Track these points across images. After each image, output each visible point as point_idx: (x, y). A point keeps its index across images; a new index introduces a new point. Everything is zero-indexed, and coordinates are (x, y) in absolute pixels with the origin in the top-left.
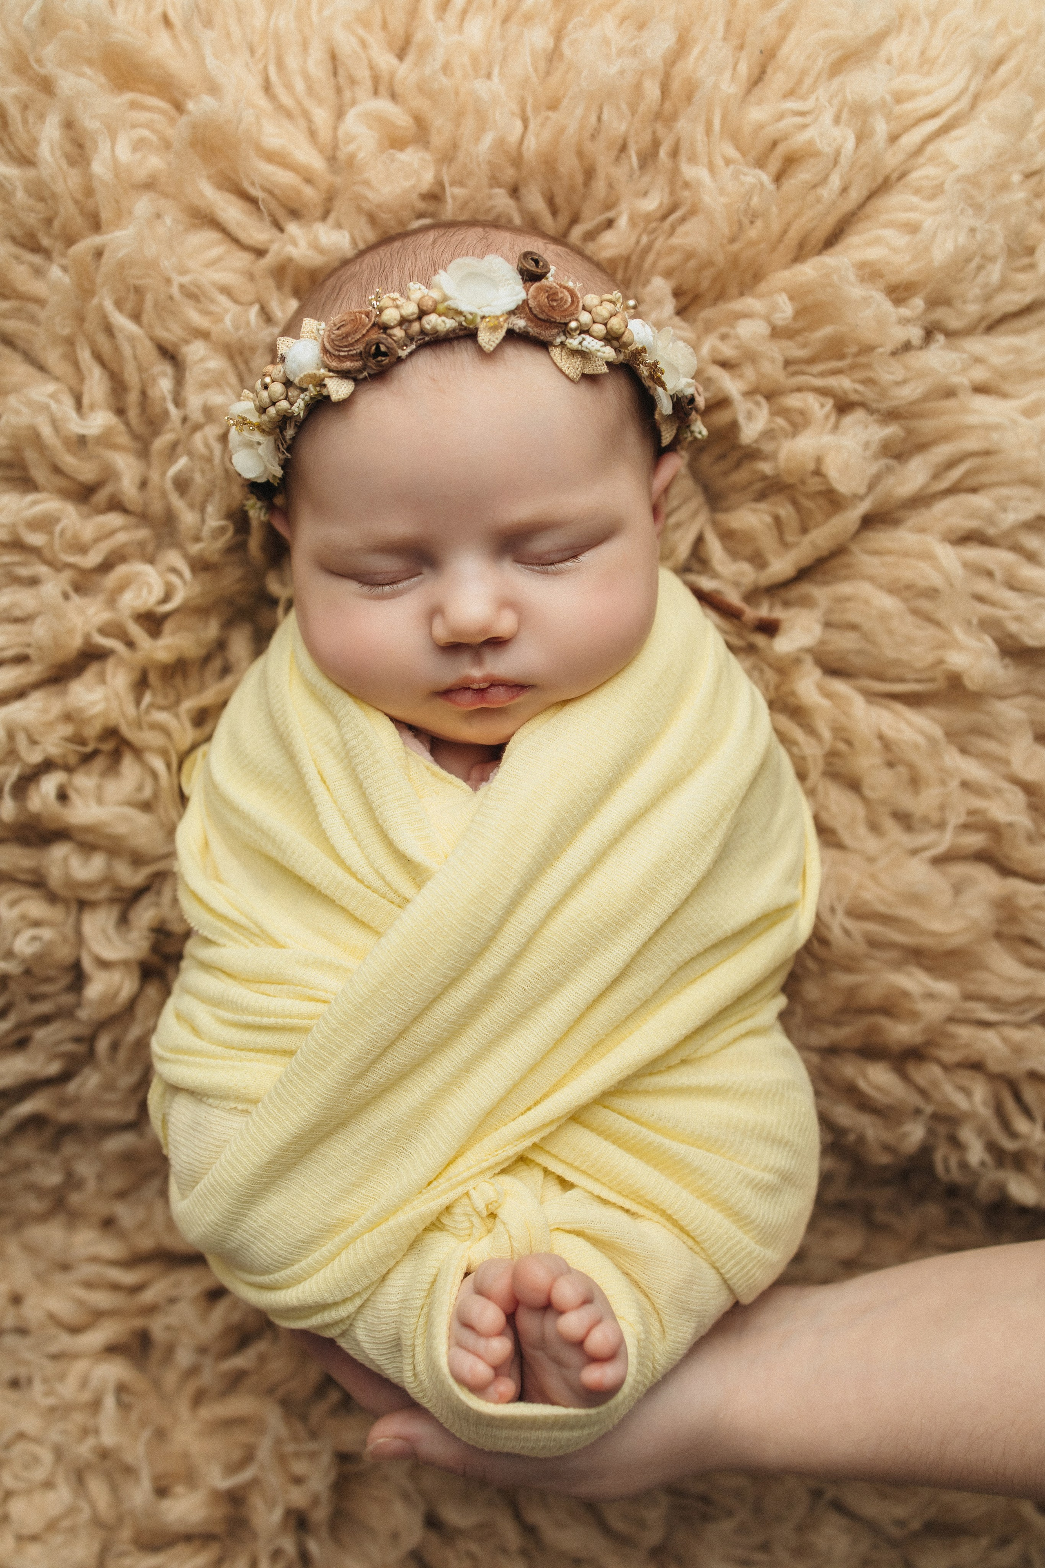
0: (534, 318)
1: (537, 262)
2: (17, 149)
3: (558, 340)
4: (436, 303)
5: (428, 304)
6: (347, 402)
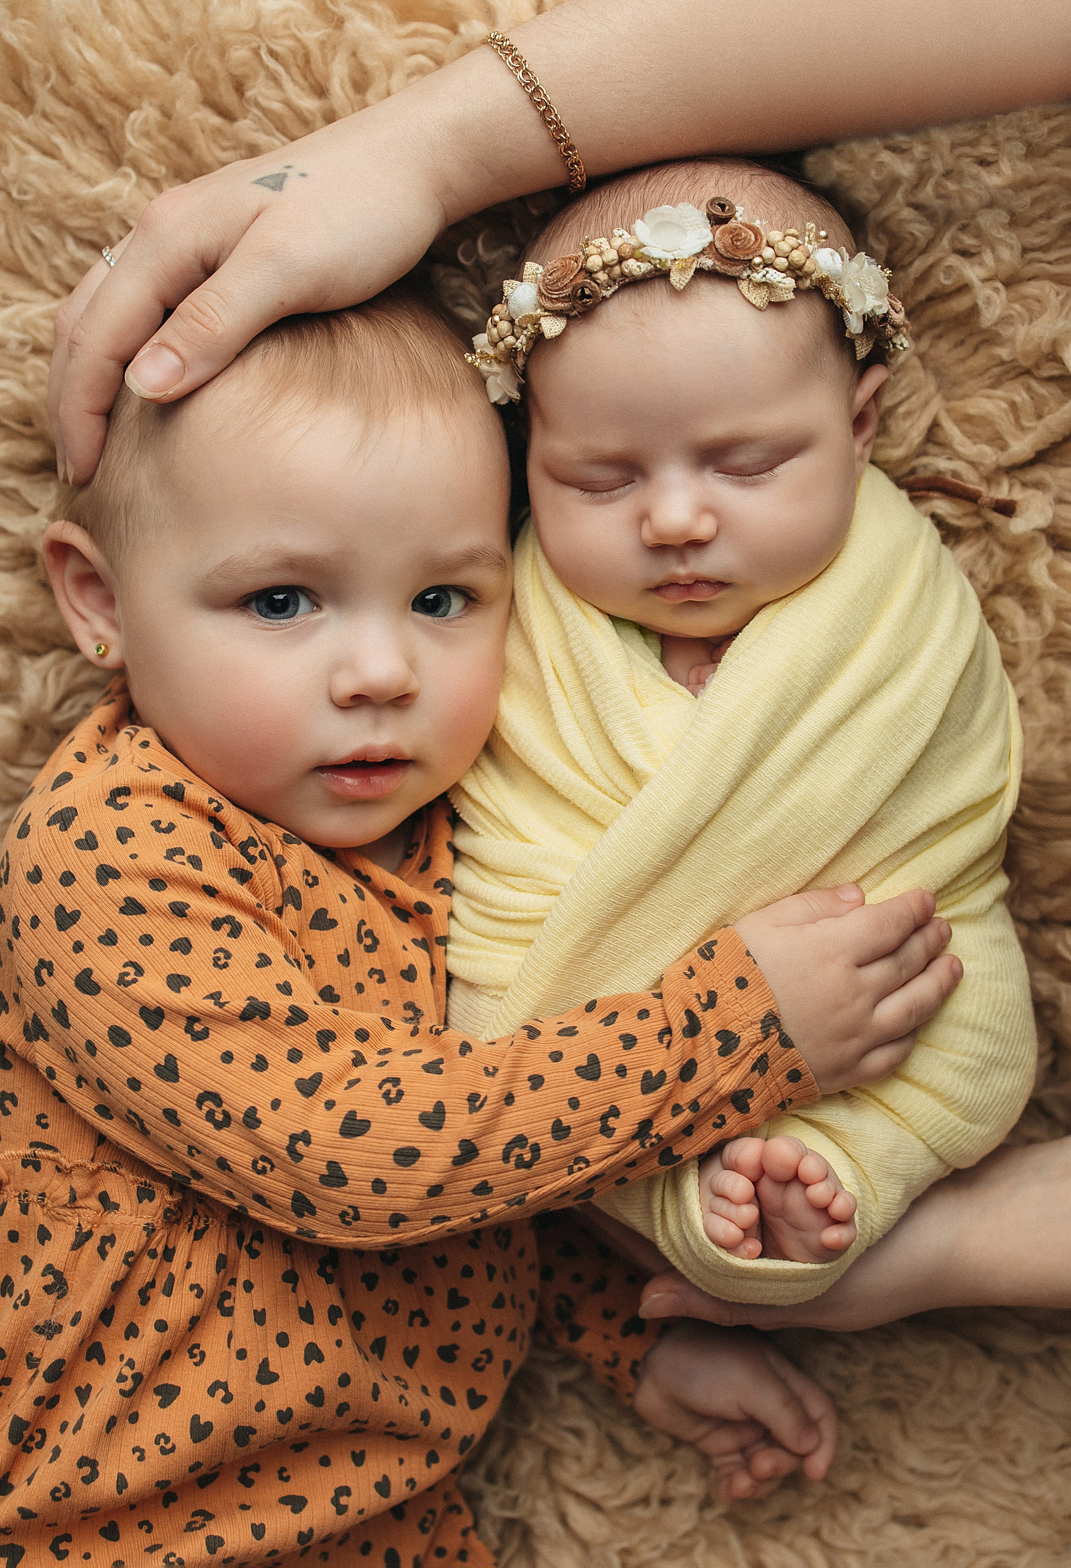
0: (720, 257)
1: (723, 207)
3: (745, 274)
4: (634, 249)
5: (627, 250)
6: (558, 339)
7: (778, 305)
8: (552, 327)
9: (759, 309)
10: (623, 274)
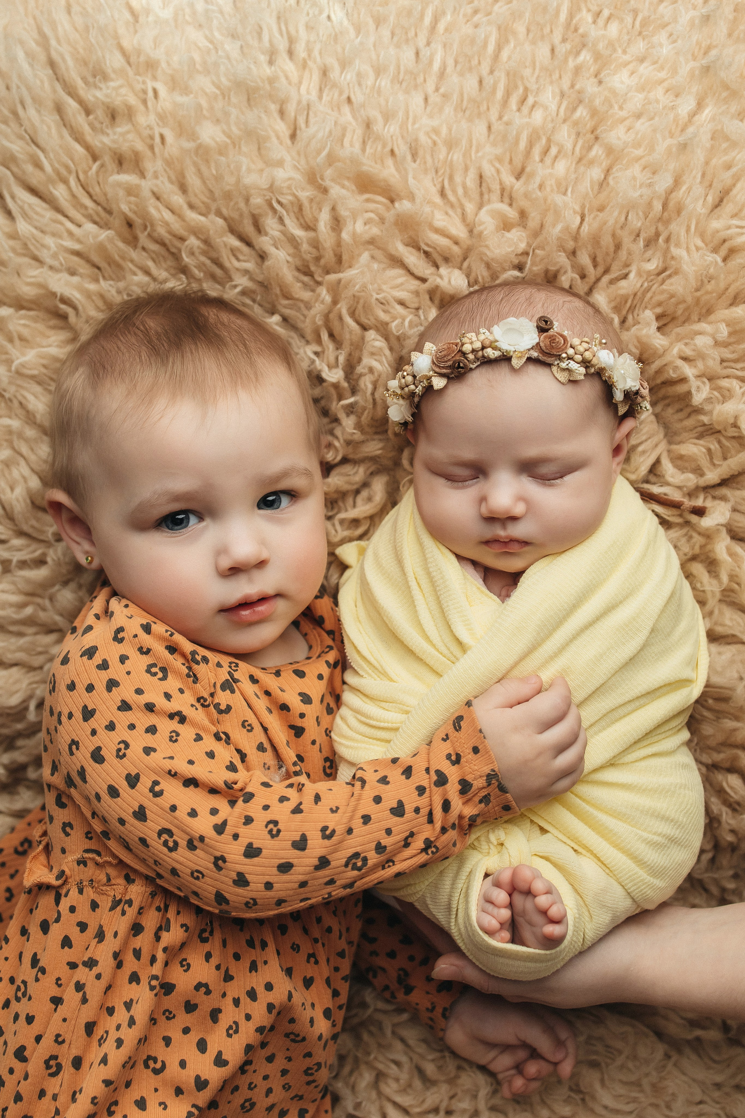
0: (542, 352)
1: (546, 322)
2: (305, 222)
3: (556, 363)
4: (491, 342)
5: (487, 343)
6: (441, 391)
7: (573, 382)
8: (438, 383)
9: (563, 384)
10: (483, 356)
